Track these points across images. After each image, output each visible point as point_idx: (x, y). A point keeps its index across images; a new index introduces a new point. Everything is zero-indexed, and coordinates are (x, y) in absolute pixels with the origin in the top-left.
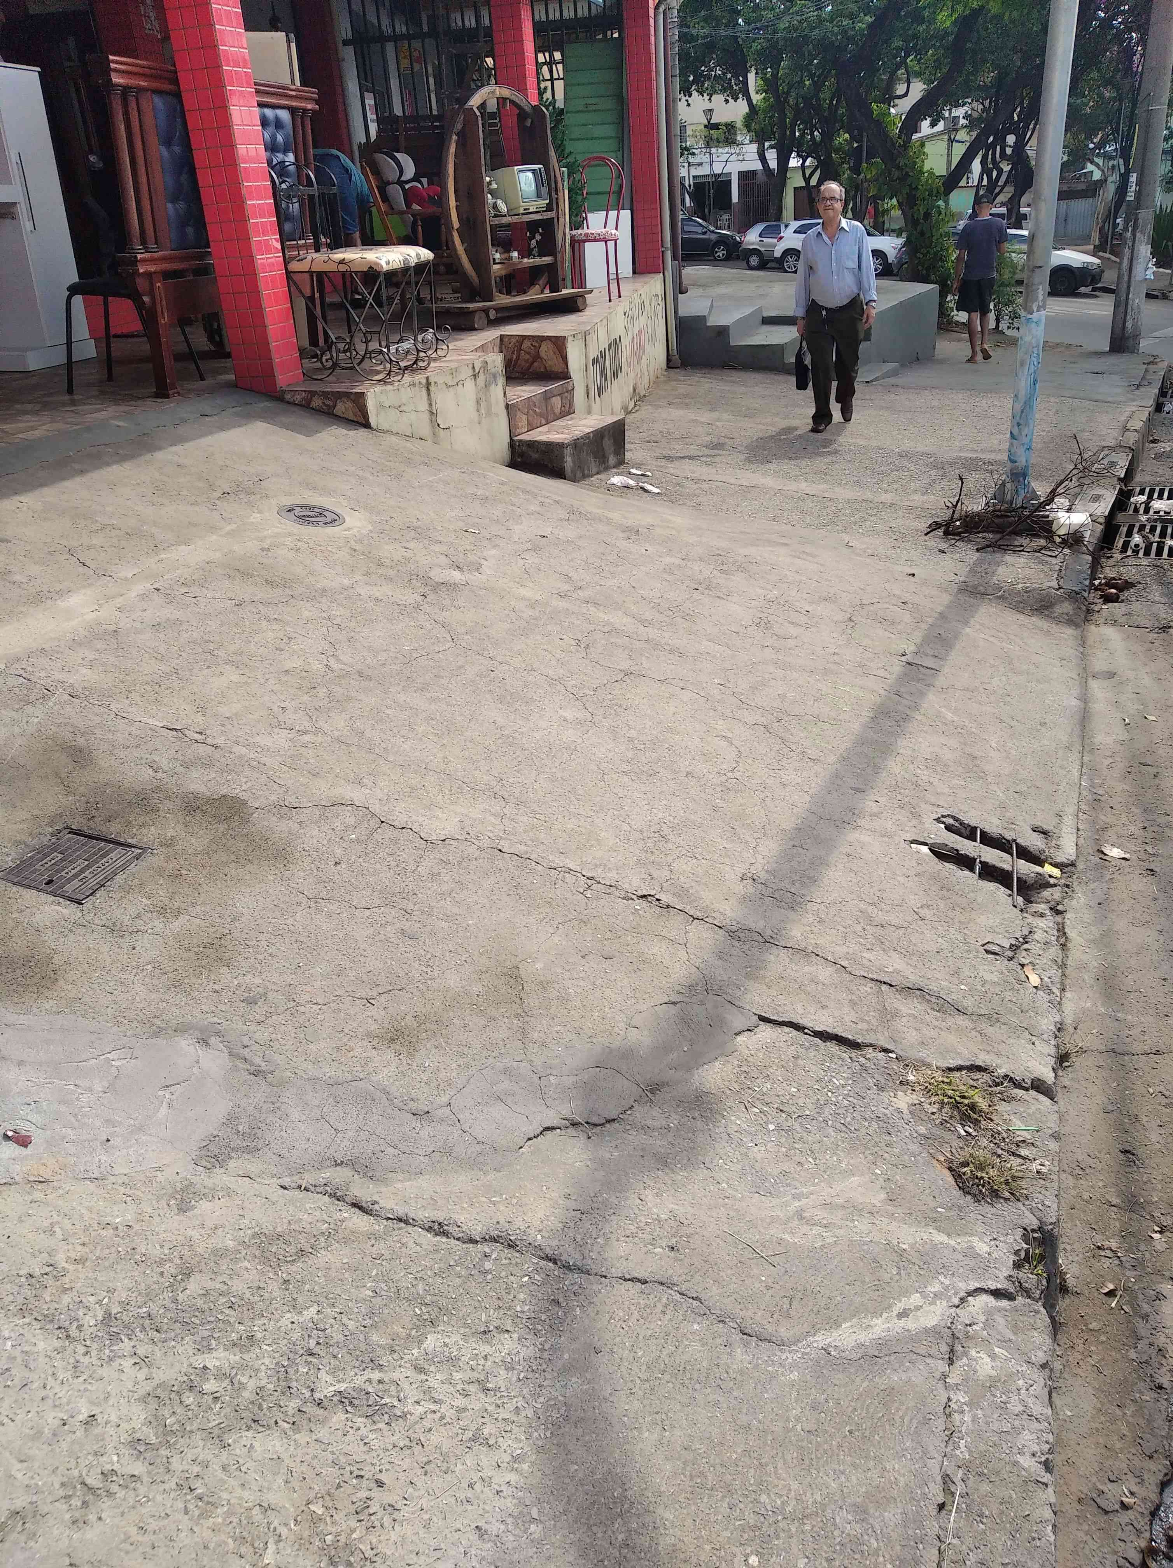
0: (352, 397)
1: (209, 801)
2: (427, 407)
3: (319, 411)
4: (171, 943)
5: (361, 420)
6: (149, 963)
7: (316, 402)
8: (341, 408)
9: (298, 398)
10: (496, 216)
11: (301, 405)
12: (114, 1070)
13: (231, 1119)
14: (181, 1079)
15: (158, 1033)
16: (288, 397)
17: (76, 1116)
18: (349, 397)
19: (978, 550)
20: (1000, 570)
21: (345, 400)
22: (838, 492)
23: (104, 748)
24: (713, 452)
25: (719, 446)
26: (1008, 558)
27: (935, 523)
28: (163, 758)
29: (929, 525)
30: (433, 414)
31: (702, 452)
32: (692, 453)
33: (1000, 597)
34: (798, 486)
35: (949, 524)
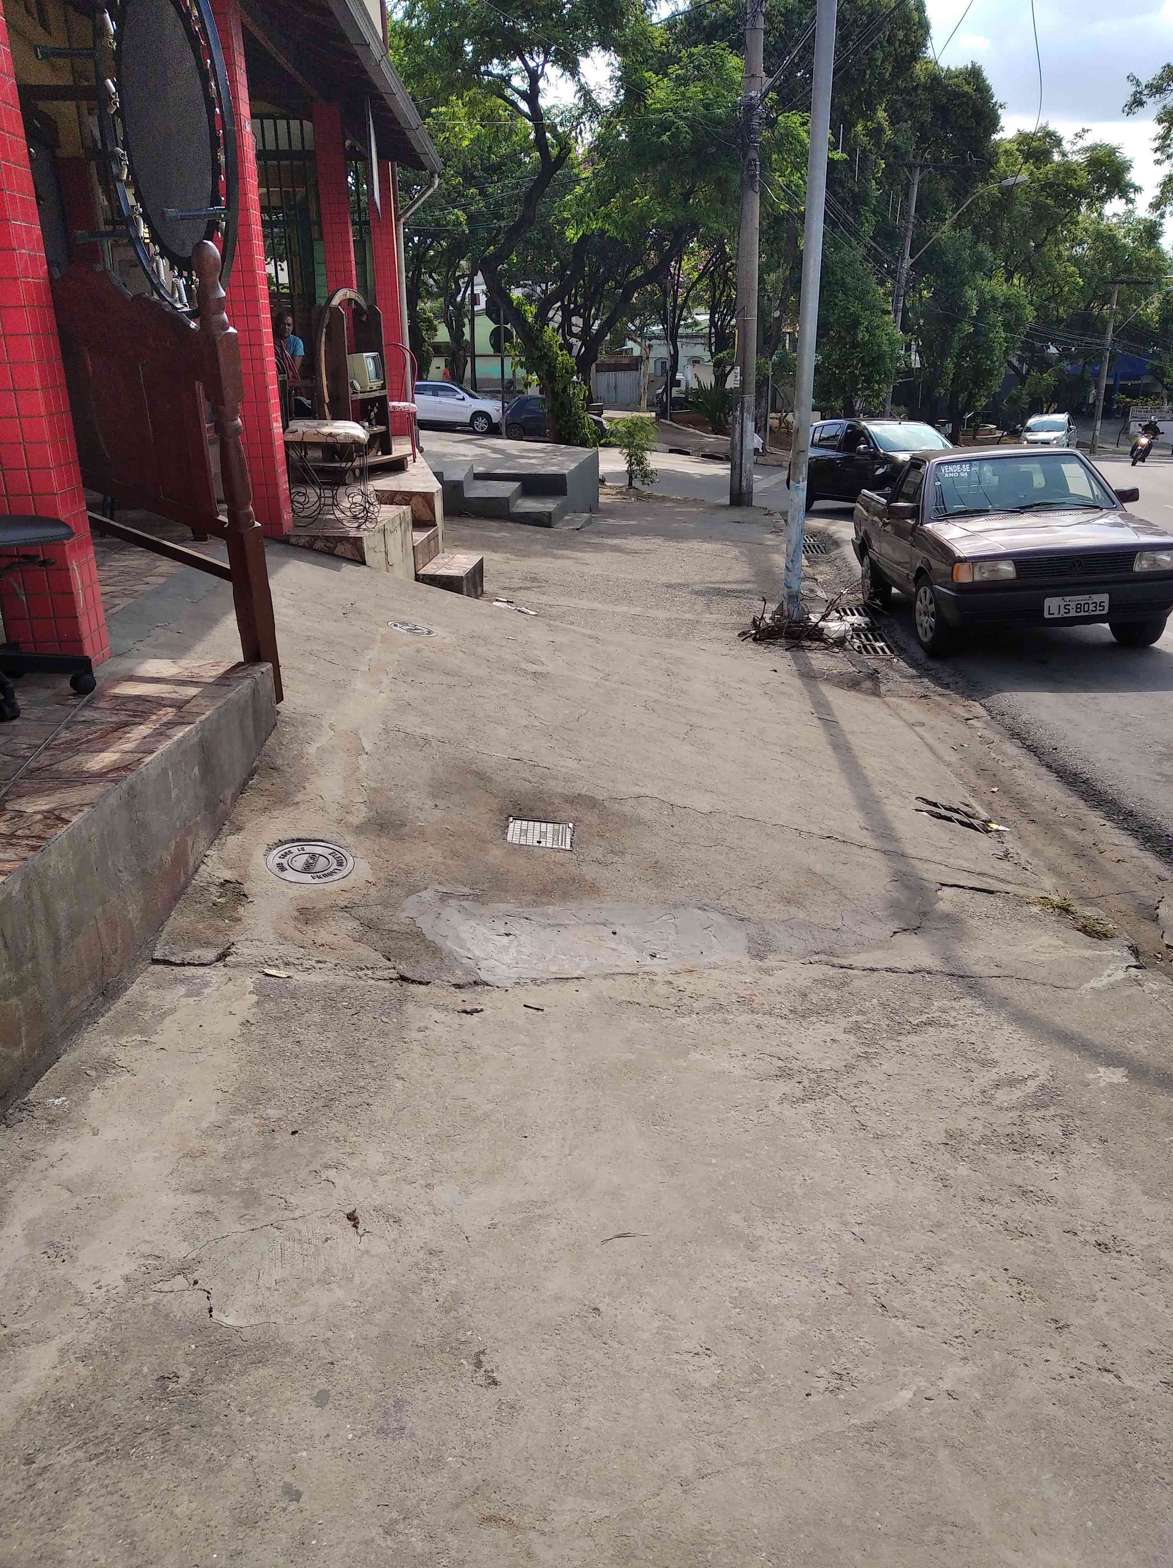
0: (351, 540)
1: (575, 797)
2: (383, 550)
3: (321, 552)
4: (634, 867)
5: (358, 559)
6: (634, 877)
7: (319, 545)
8: (340, 549)
9: (302, 541)
10: (354, 393)
11: (303, 547)
12: (671, 924)
13: (750, 939)
14: (709, 925)
15: (675, 907)
16: (293, 540)
17: (675, 945)
18: (348, 541)
19: (786, 650)
20: (813, 662)
21: (345, 543)
22: (653, 613)
23: (489, 771)
24: (535, 584)
25: (534, 580)
26: (809, 655)
27: (744, 633)
28: (527, 775)
29: (739, 635)
30: (386, 554)
31: (529, 585)
32: (521, 585)
33: (826, 679)
34: (622, 609)
35: (756, 634)
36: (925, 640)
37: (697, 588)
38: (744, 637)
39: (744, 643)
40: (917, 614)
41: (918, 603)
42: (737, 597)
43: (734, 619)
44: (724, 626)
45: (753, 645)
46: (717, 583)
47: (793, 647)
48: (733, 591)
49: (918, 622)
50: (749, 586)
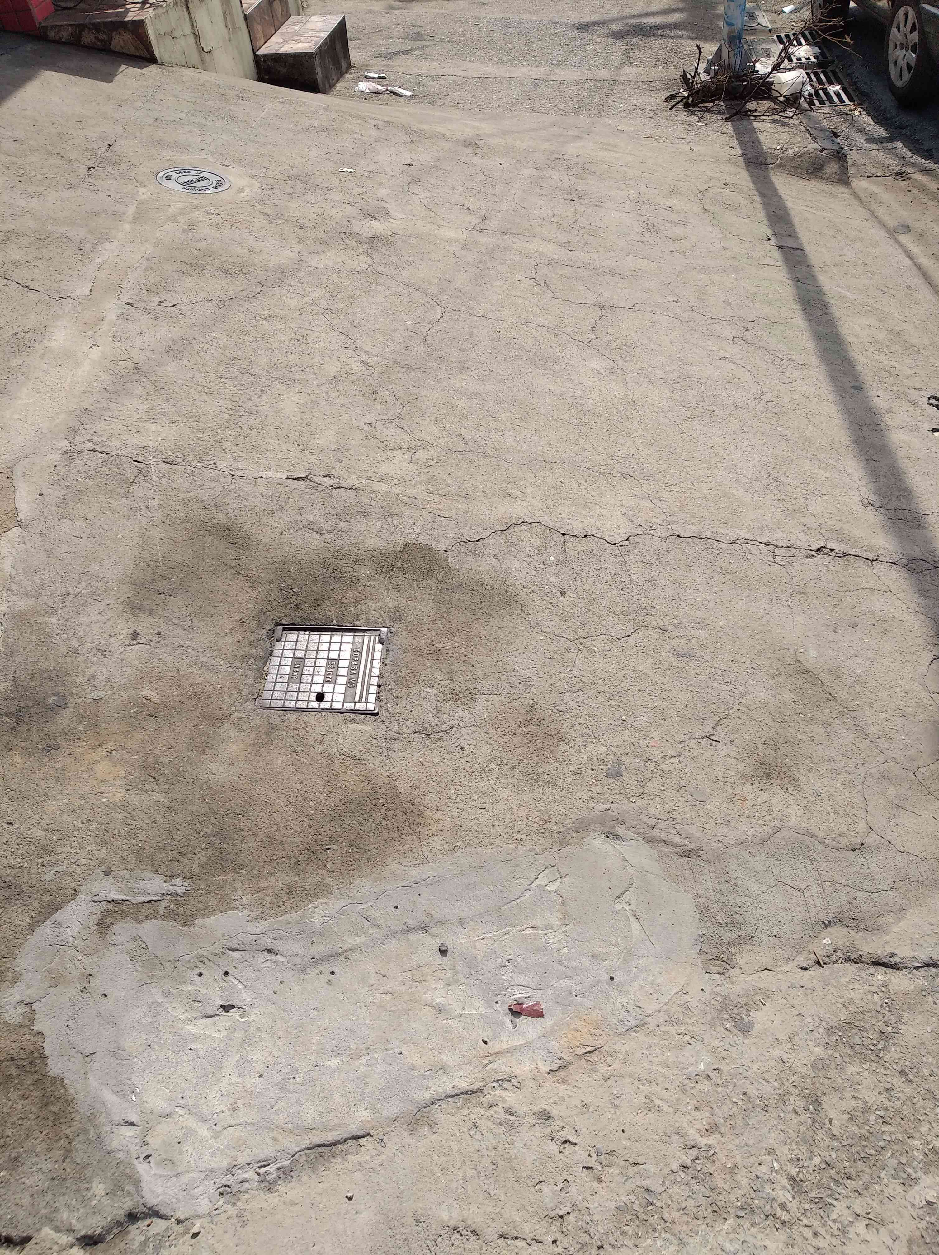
0: (129, 26)
1: (398, 555)
3: (91, 49)
4: (491, 731)
5: (145, 54)
6: (489, 761)
7: (88, 38)
8: (119, 41)
9: (65, 35)
11: (69, 44)
12: (554, 897)
13: (704, 912)
14: (626, 885)
15: (563, 841)
16: (52, 34)
17: (560, 962)
18: (125, 28)
19: (727, 119)
20: (762, 138)
21: (121, 31)
22: (561, 74)
23: (249, 519)
24: (418, 44)
25: (417, 36)
26: (755, 124)
27: (672, 97)
28: (315, 516)
29: (667, 100)
30: (197, 36)
31: (409, 45)
32: (400, 47)
33: (781, 165)
34: (523, 71)
35: (688, 97)
36: (899, 83)
37: (616, 27)
38: (673, 102)
39: (673, 112)
40: (891, 46)
41: (894, 30)
42: (662, 36)
43: (660, 72)
44: (649, 86)
45: (684, 116)
46: (639, 16)
47: (735, 114)
48: (659, 27)
49: (891, 60)
50: (675, 17)
